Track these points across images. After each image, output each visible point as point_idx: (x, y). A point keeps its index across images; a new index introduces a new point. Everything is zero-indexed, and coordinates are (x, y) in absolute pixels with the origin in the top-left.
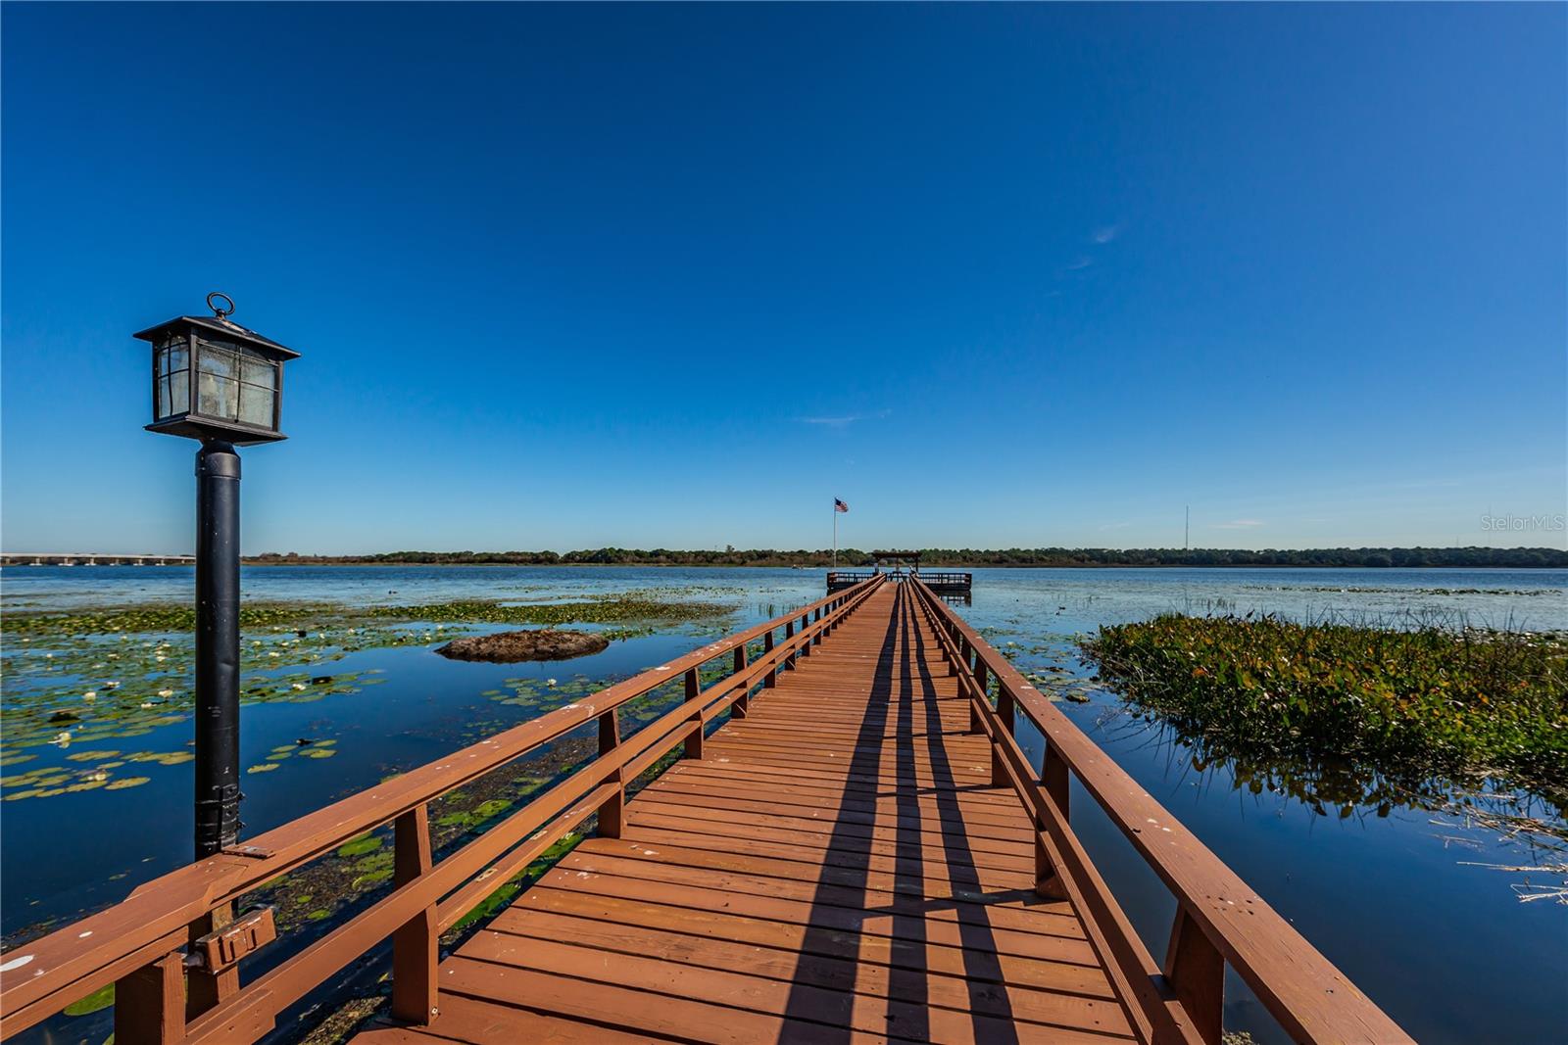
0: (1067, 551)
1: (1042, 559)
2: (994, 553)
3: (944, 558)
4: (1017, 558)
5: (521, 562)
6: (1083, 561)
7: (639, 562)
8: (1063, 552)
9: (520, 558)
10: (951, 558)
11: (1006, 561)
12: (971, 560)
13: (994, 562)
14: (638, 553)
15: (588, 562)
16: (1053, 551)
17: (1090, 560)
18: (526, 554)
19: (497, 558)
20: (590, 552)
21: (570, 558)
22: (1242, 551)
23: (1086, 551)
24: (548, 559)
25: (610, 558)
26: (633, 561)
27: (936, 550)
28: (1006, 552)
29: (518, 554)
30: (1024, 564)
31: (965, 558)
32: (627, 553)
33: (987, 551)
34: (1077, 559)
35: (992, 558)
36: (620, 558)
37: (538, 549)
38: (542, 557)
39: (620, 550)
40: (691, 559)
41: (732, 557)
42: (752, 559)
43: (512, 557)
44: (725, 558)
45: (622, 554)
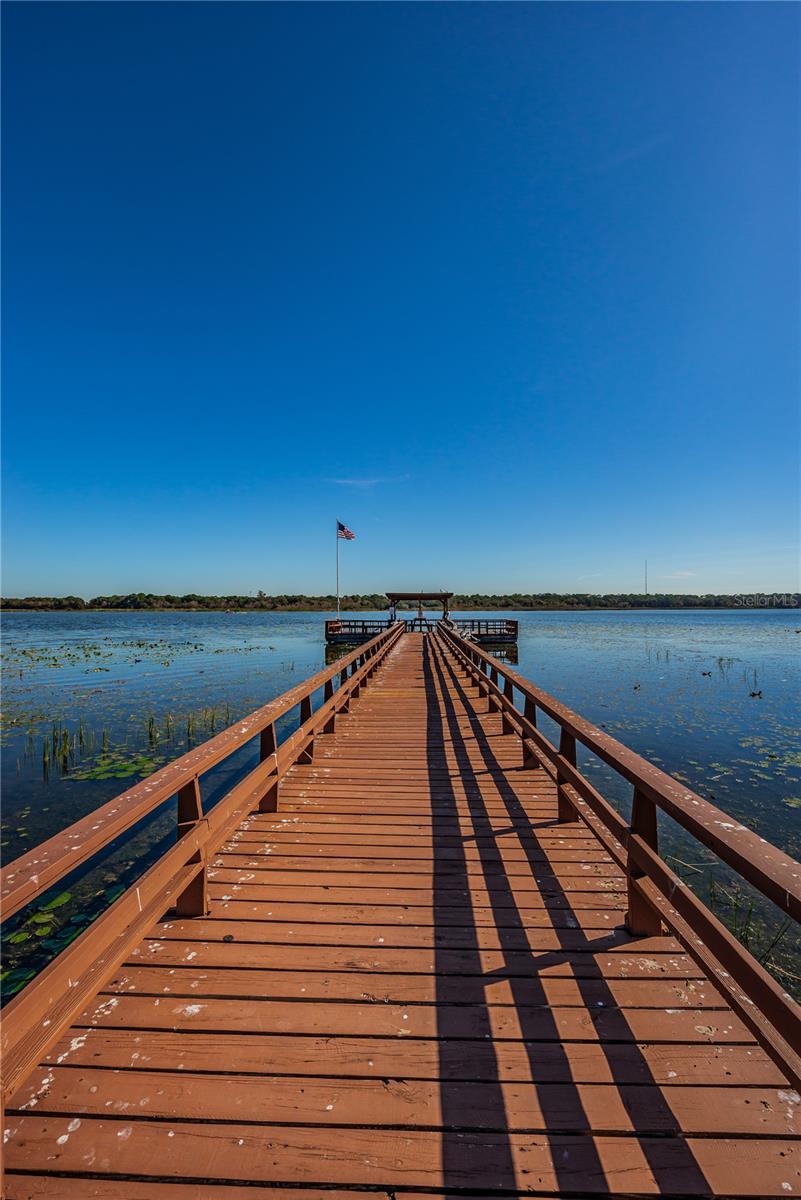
0: (560, 596)
1: (540, 603)
2: (500, 598)
4: (519, 602)
5: (42, 607)
6: (572, 604)
7: (170, 607)
8: (556, 597)
9: (40, 603)
10: (464, 602)
11: (511, 605)
14: (169, 599)
15: (115, 607)
16: (547, 597)
17: (578, 603)
18: (48, 599)
19: (14, 603)
20: (118, 598)
21: (97, 603)
22: (690, 596)
23: (574, 596)
24: (74, 604)
25: (139, 603)
26: (164, 607)
28: (510, 597)
29: (40, 599)
30: (526, 608)
31: (476, 602)
32: (157, 599)
33: (494, 596)
34: (568, 603)
35: (499, 603)
36: (150, 604)
37: (61, 595)
38: (65, 603)
39: (150, 595)
40: (223, 604)
41: (264, 603)
42: (283, 604)
43: (32, 603)
44: (257, 603)
45: (152, 600)
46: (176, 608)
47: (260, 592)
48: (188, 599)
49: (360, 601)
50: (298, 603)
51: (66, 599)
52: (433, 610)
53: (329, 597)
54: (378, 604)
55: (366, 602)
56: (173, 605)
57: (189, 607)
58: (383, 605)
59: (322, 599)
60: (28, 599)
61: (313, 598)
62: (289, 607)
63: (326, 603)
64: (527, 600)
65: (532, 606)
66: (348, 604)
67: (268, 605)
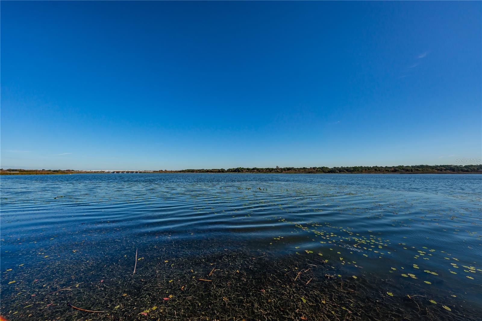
0: (431, 166)
1: (418, 170)
2: (391, 168)
3: (366, 170)
4: (403, 169)
5: (215, 172)
6: (441, 170)
8: (428, 167)
10: (369, 169)
11: (398, 171)
12: (379, 170)
13: (391, 171)
15: (233, 172)
16: (422, 166)
17: (445, 170)
18: (217, 169)
19: (209, 171)
21: (230, 171)
25: (240, 171)
28: (397, 167)
29: (215, 170)
30: (408, 172)
31: (375, 170)
34: (438, 170)
37: (220, 168)
39: (243, 168)
40: (265, 171)
41: (278, 170)
42: (285, 171)
43: (213, 171)
44: (276, 170)
45: (243, 169)
46: (250, 172)
47: (277, 167)
48: (254, 169)
49: (316, 169)
50: (290, 170)
51: (221, 169)
52: (352, 173)
53: (304, 168)
54: (325, 171)
55: (319, 170)
56: (249, 171)
57: (254, 172)
58: (327, 171)
59: (301, 169)
60: (212, 170)
61: (297, 169)
62: (287, 172)
63: (302, 170)
64: (408, 168)
65: (412, 171)
66: (311, 171)
67: (280, 171)
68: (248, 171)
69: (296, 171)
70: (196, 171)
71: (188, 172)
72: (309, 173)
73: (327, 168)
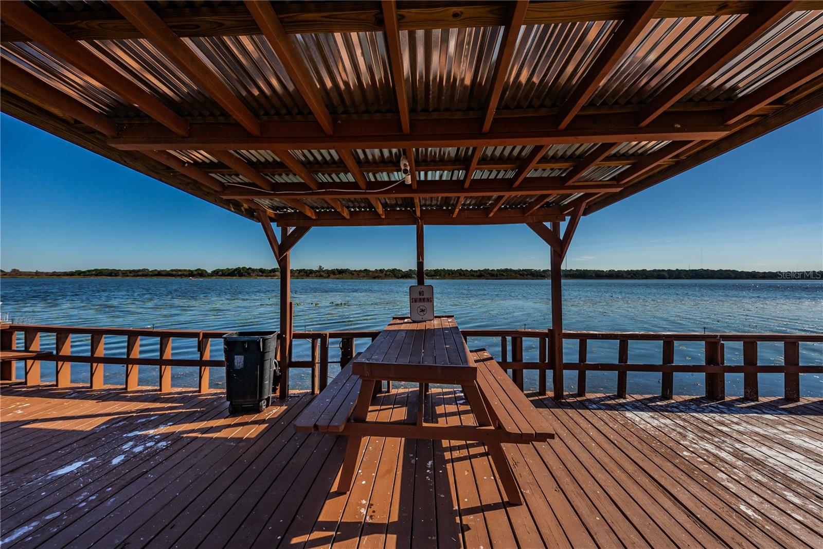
0: (514, 270)
1: (502, 275)
2: (476, 271)
3: (449, 274)
4: (488, 273)
5: (181, 276)
6: (523, 275)
7: (262, 276)
8: (511, 270)
9: (180, 273)
10: (453, 274)
11: (484, 276)
12: (464, 275)
13: (476, 276)
14: (262, 271)
15: (228, 275)
16: (506, 270)
17: (527, 275)
18: (185, 270)
20: (229, 270)
21: (216, 273)
22: (598, 271)
23: (523, 270)
24: (201, 273)
25: (242, 273)
26: (258, 276)
27: (444, 269)
28: (482, 271)
29: (180, 270)
30: (493, 277)
31: (460, 274)
32: (254, 270)
33: (472, 270)
34: (521, 275)
35: (475, 274)
36: (249, 274)
37: (193, 268)
38: (195, 273)
39: (250, 268)
40: (296, 274)
41: (322, 273)
42: (334, 274)
43: (174, 273)
44: (317, 273)
45: (250, 271)
46: (266, 276)
47: (320, 267)
48: (274, 271)
49: (385, 272)
50: (344, 274)
51: (196, 270)
52: (433, 279)
53: (366, 270)
54: (397, 275)
55: (388, 273)
56: (264, 274)
57: (274, 276)
58: (400, 276)
59: (360, 271)
60: (172, 270)
61: (355, 271)
62: (337, 276)
63: (362, 274)
64: (494, 273)
65: (497, 276)
66: (377, 275)
67: (325, 275)
68: (261, 274)
69: (353, 274)
70: (123, 274)
71: (96, 275)
72: (374, 278)
73: (399, 270)
